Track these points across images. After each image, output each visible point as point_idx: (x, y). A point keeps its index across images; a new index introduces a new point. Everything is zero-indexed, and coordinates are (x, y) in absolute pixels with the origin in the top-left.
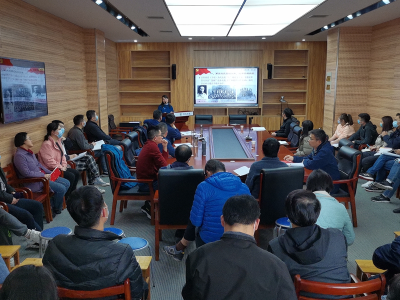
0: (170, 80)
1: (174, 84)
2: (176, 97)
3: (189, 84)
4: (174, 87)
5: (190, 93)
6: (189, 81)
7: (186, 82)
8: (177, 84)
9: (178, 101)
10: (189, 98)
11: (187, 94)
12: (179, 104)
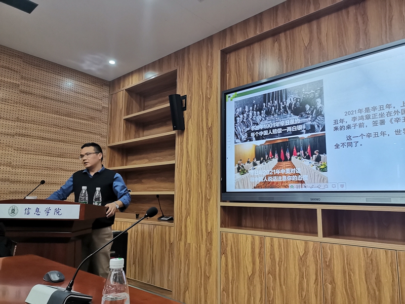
0: (174, 136)
1: (182, 143)
2: (184, 174)
3: (211, 138)
4: (182, 150)
5: (212, 161)
6: (210, 129)
7: (205, 133)
8: (187, 143)
9: (188, 184)
10: (209, 176)
11: (207, 165)
12: (190, 193)
